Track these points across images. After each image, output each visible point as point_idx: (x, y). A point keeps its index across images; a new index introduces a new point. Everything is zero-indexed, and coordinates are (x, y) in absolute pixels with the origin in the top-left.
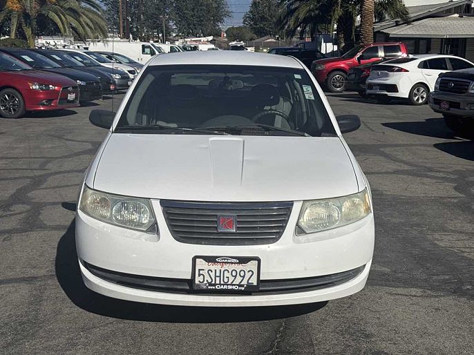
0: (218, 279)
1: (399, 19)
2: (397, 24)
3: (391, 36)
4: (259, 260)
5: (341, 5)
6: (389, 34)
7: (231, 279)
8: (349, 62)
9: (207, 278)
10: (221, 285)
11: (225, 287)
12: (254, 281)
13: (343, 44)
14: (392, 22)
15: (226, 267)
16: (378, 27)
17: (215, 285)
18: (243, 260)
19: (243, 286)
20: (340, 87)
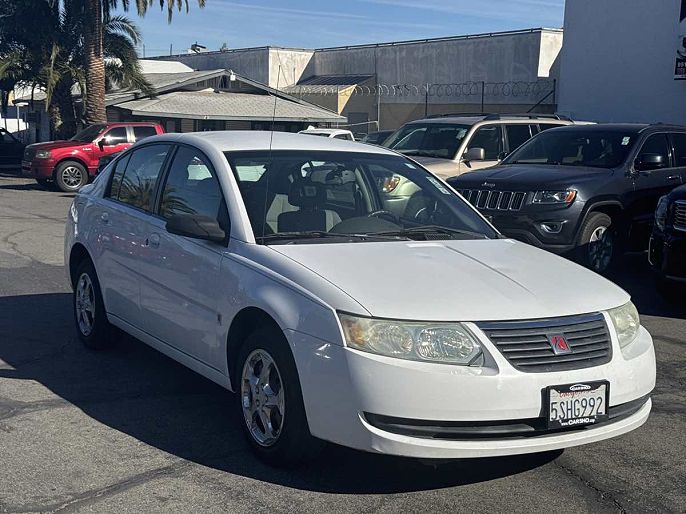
0: (569, 412)
1: (140, 91)
2: (137, 97)
3: (134, 113)
4: (607, 383)
5: (55, 65)
6: (131, 111)
7: (582, 410)
8: (87, 148)
9: (560, 413)
10: (573, 419)
11: (577, 421)
12: (602, 410)
13: (60, 123)
14: (129, 94)
15: (577, 396)
16: (109, 99)
17: (567, 420)
18: (594, 385)
19: (592, 417)
20: (75, 183)
